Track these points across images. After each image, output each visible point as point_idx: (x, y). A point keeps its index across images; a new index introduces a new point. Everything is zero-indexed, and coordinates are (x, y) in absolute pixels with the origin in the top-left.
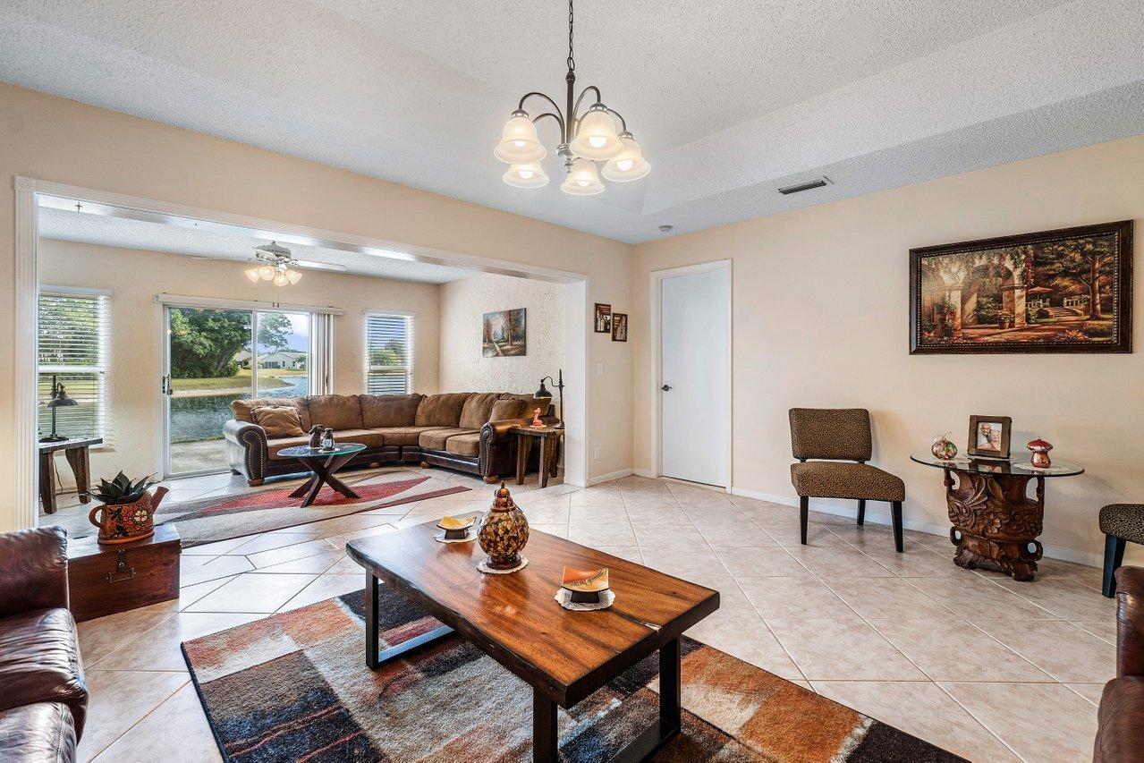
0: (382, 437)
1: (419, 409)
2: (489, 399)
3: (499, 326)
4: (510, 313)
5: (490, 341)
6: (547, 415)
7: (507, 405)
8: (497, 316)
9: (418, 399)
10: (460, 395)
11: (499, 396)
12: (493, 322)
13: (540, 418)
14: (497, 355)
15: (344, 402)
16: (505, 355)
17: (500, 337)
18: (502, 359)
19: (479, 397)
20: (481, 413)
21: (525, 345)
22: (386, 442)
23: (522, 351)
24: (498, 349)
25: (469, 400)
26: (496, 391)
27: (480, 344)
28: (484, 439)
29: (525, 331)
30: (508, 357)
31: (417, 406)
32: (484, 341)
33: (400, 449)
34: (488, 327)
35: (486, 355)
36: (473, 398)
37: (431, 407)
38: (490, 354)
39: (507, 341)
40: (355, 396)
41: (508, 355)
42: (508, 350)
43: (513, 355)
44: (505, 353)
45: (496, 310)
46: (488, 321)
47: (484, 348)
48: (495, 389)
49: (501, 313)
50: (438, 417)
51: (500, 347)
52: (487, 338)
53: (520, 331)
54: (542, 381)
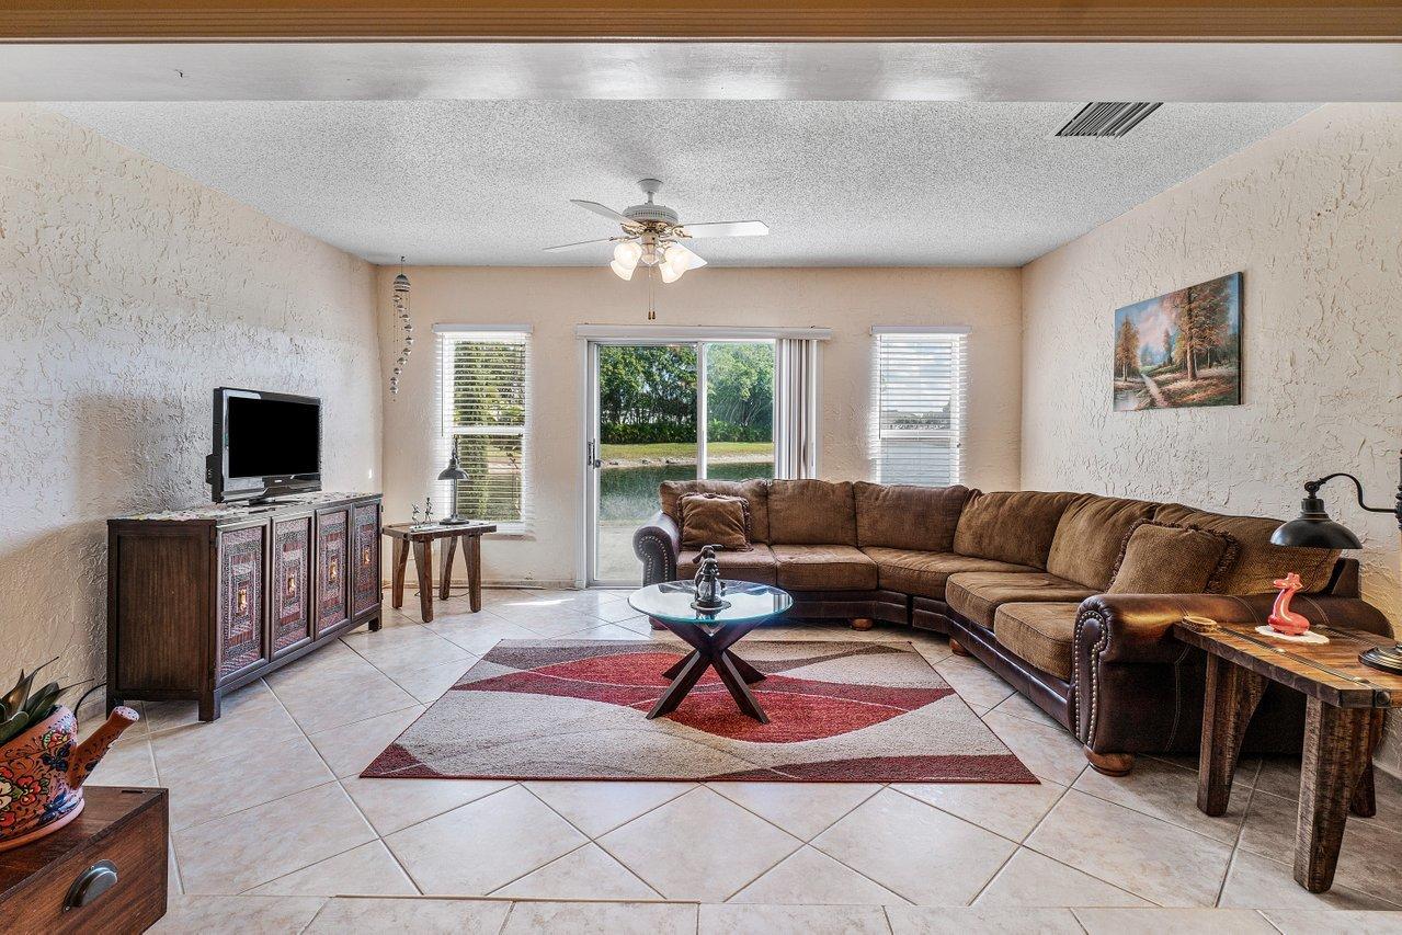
0: (875, 570)
1: (962, 520)
2: (1123, 514)
3: (1158, 334)
4: (1189, 295)
5: (1133, 372)
6: (1326, 593)
7: (1172, 545)
8: (1152, 308)
9: (963, 497)
10: (1053, 496)
11: (1151, 511)
12: (1140, 326)
13: (1298, 601)
14: (1152, 404)
15: (826, 494)
16: (1175, 405)
17: (1159, 360)
18: (1166, 415)
19: (1098, 505)
20: (1098, 548)
21: (1240, 375)
22: (882, 582)
23: (1232, 393)
24: (1154, 390)
25: (1072, 510)
26: (1145, 496)
27: (1108, 381)
28: (1087, 638)
29: (1240, 337)
30: (1181, 411)
31: (960, 512)
32: (1118, 373)
33: (910, 602)
34: (1127, 338)
35: (1121, 405)
36: (1081, 507)
37: (985, 517)
38: (1133, 402)
39: (1182, 367)
40: (847, 483)
41: (1181, 406)
42: (1183, 392)
43: (1201, 404)
44: (1175, 400)
45: (1150, 294)
46: (1127, 324)
47: (1117, 390)
48: (1143, 491)
49: (1162, 298)
50: (997, 540)
51: (1160, 384)
52: (1125, 366)
53: (1223, 336)
54: (1312, 487)
